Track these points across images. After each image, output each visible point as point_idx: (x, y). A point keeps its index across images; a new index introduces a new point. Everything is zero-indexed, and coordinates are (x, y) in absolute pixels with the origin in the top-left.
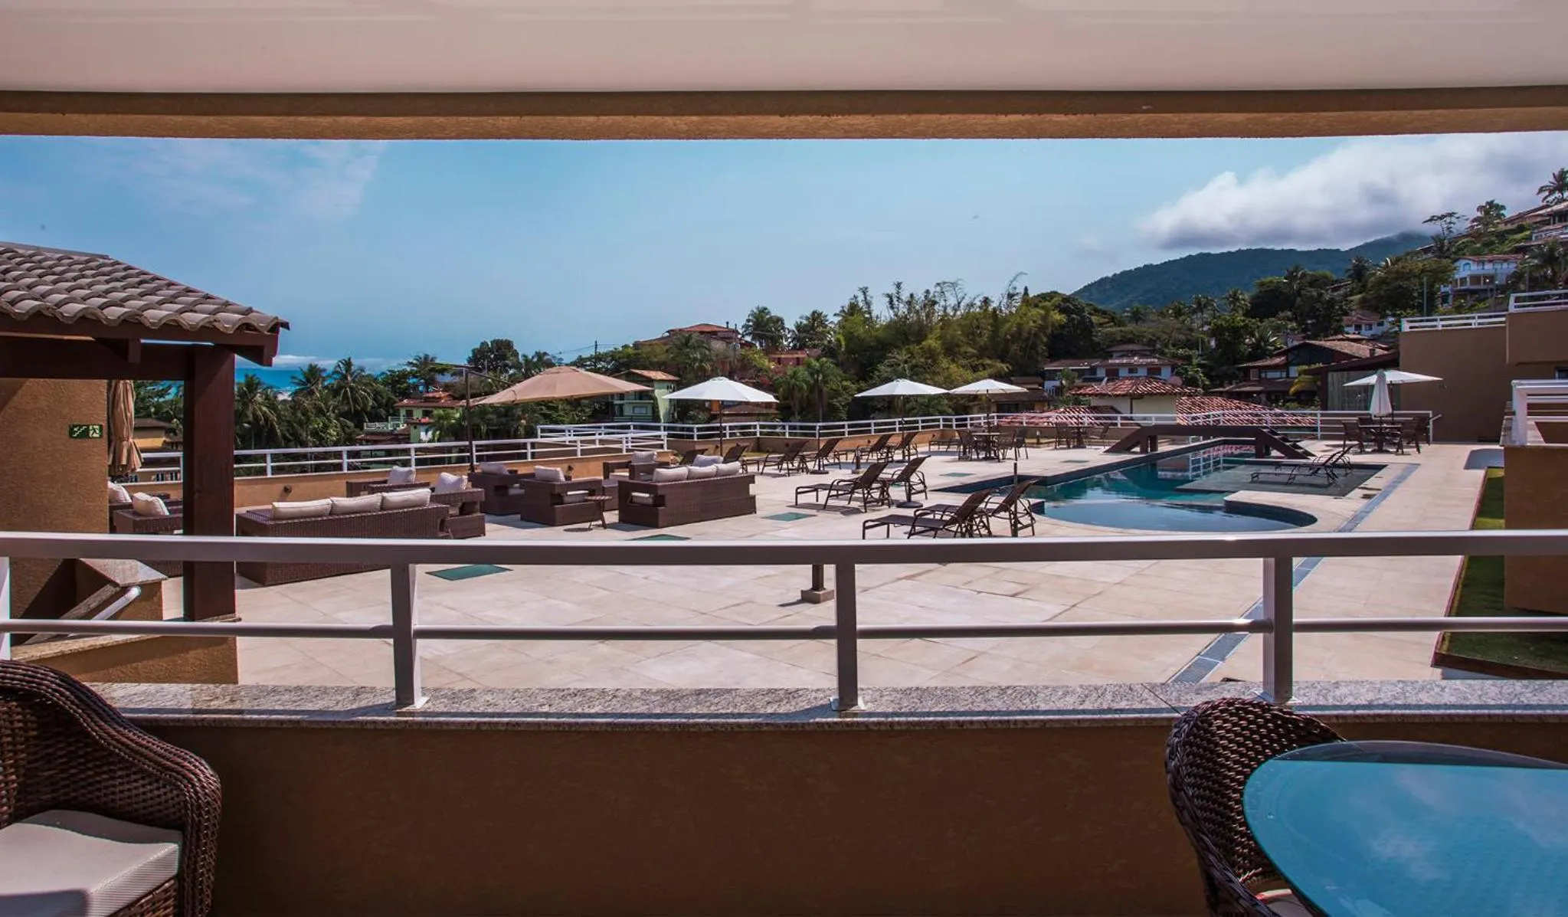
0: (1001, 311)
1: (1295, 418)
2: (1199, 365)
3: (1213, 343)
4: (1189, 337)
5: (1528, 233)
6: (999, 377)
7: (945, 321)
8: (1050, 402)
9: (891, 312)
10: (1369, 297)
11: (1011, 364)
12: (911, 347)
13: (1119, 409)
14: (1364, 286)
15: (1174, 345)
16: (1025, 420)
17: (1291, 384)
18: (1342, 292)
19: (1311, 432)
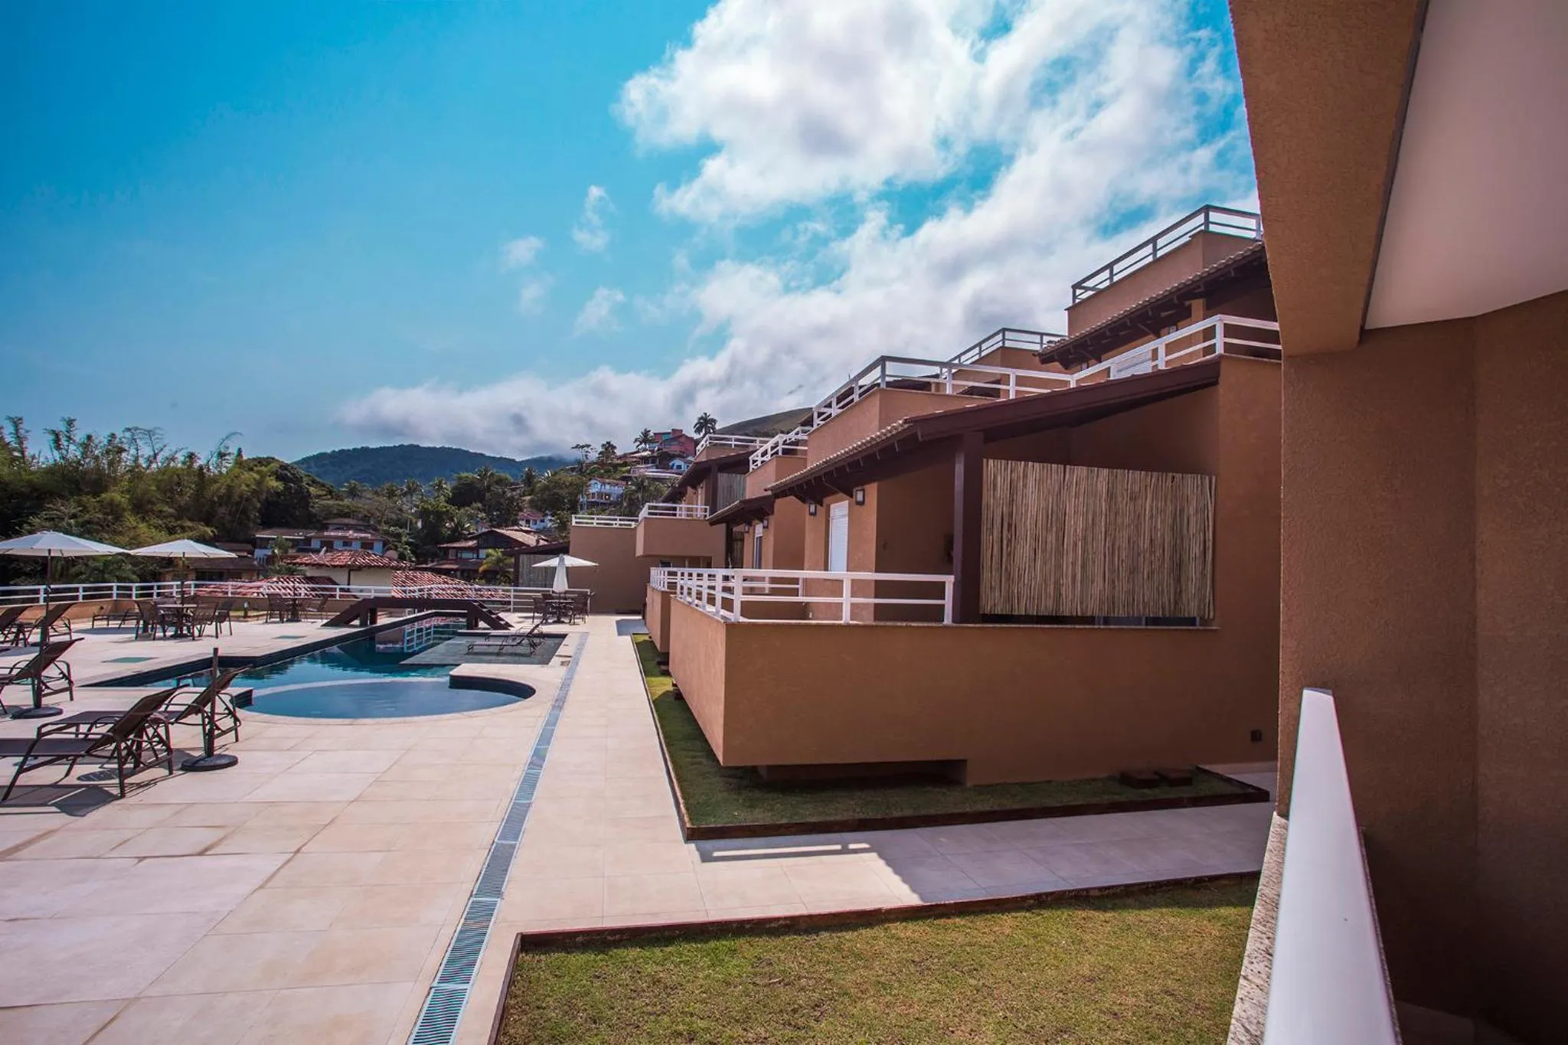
0: (209, 470)
1: (489, 593)
2: (407, 543)
3: (419, 525)
4: (399, 516)
5: (629, 468)
6: (202, 540)
7: (135, 473)
8: (263, 571)
9: (56, 453)
10: (536, 498)
11: (216, 528)
12: (84, 499)
13: (337, 581)
14: (532, 490)
15: (386, 523)
16: (230, 590)
17: (481, 564)
18: (518, 491)
19: (505, 605)
